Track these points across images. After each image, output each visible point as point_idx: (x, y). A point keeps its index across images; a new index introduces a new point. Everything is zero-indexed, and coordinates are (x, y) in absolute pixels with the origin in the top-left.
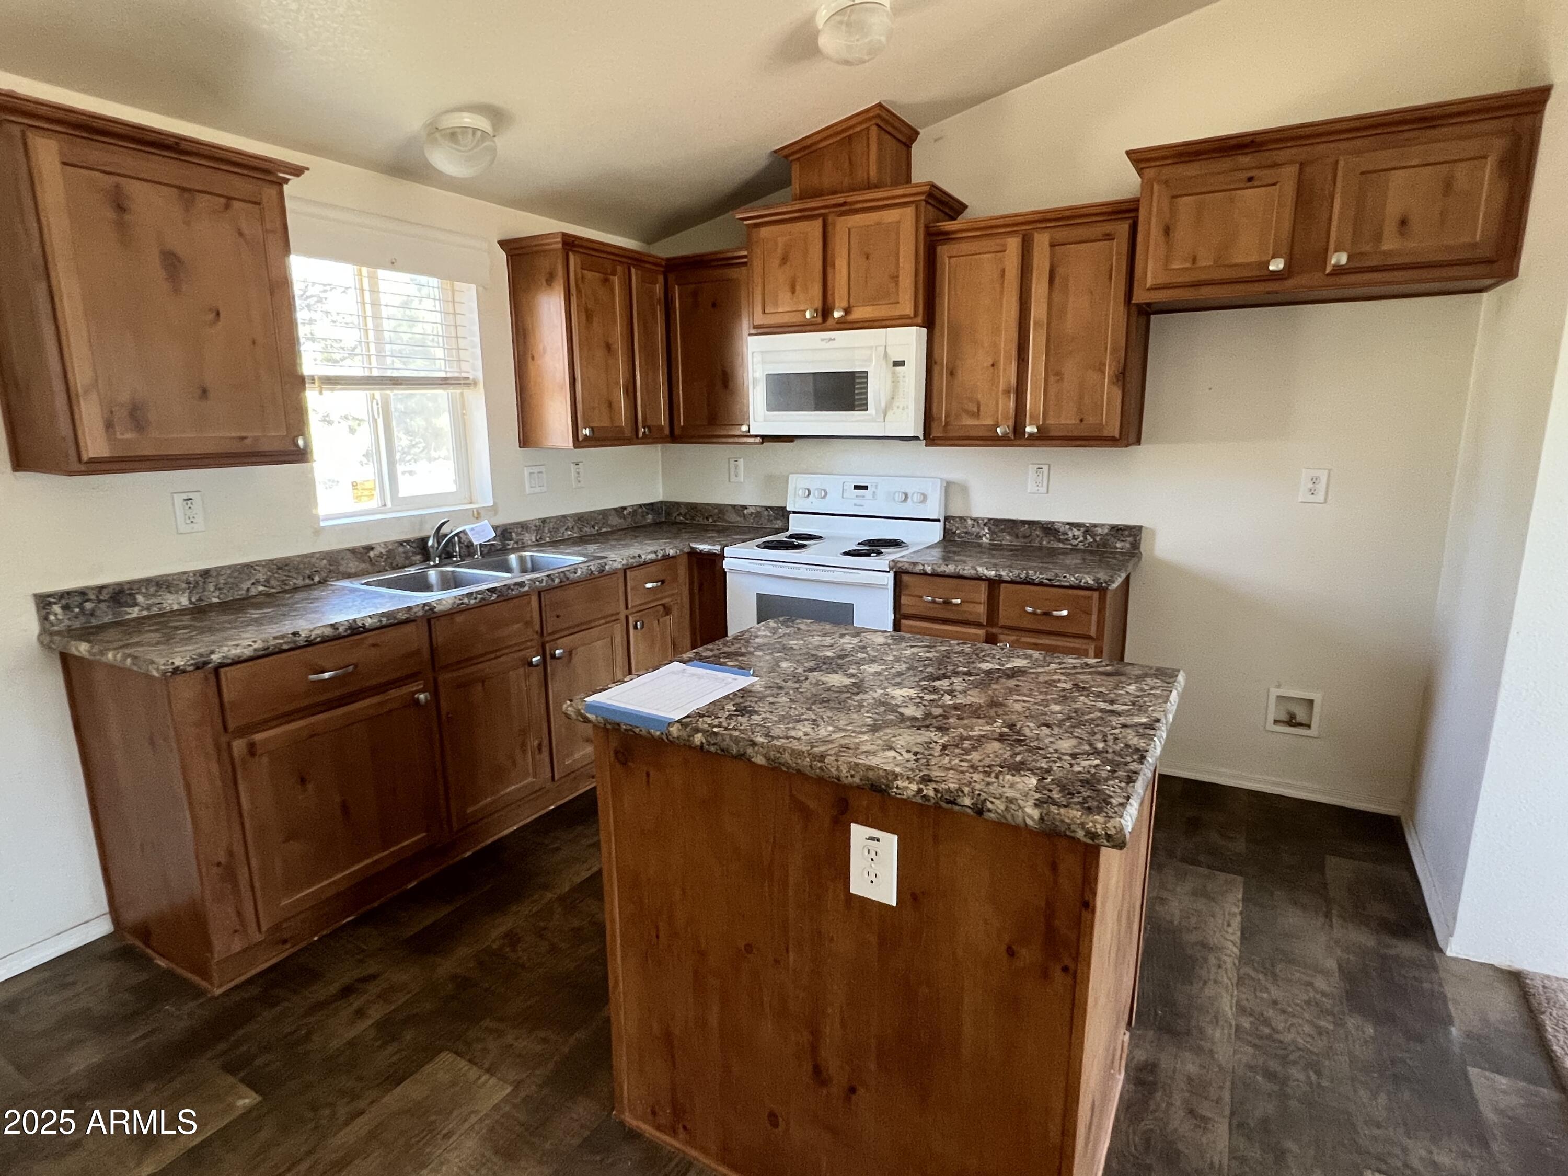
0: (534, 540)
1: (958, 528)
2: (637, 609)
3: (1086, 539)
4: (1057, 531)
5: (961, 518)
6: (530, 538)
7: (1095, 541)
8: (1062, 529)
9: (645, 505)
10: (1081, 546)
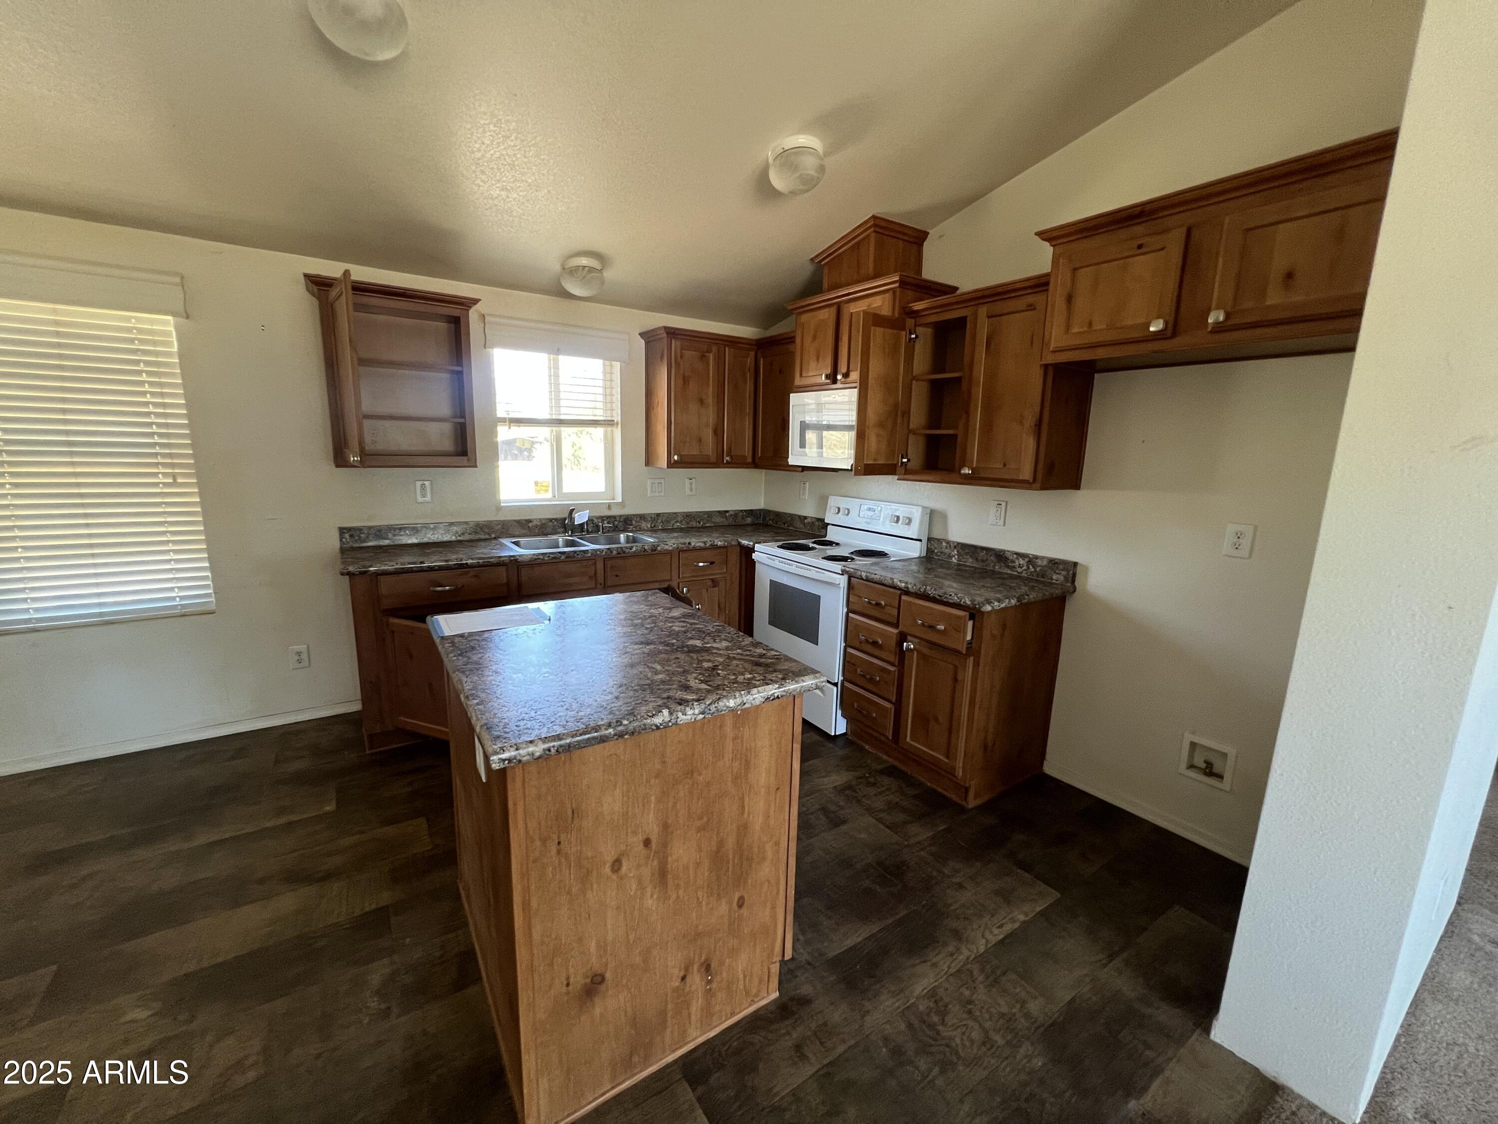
0: (649, 526)
1: (936, 548)
2: (686, 580)
3: (1028, 568)
4: (1007, 559)
5: (938, 540)
6: (646, 525)
7: (1035, 571)
8: (1011, 558)
9: (745, 511)
10: (1024, 574)
